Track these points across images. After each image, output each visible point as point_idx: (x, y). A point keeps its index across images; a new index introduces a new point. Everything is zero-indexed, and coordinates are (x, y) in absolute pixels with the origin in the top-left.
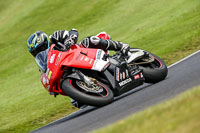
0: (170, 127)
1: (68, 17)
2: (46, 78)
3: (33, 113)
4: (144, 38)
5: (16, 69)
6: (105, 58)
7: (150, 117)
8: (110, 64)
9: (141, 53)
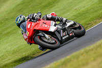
0: (92, 59)
1: (40, 4)
2: (26, 35)
3: (24, 54)
4: (79, 13)
5: (15, 31)
6: (55, 25)
7: (82, 54)
8: (58, 28)
9: (72, 23)
